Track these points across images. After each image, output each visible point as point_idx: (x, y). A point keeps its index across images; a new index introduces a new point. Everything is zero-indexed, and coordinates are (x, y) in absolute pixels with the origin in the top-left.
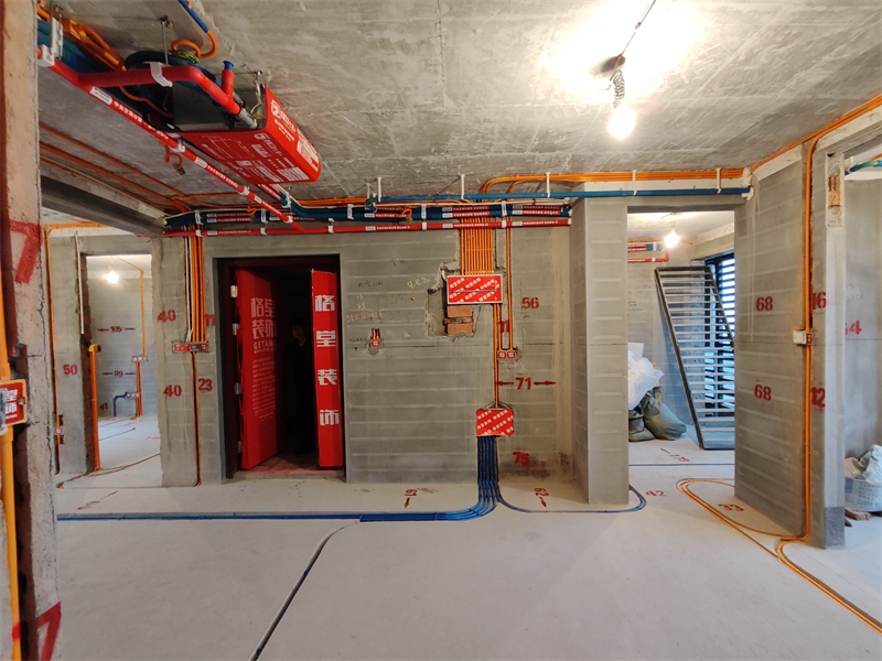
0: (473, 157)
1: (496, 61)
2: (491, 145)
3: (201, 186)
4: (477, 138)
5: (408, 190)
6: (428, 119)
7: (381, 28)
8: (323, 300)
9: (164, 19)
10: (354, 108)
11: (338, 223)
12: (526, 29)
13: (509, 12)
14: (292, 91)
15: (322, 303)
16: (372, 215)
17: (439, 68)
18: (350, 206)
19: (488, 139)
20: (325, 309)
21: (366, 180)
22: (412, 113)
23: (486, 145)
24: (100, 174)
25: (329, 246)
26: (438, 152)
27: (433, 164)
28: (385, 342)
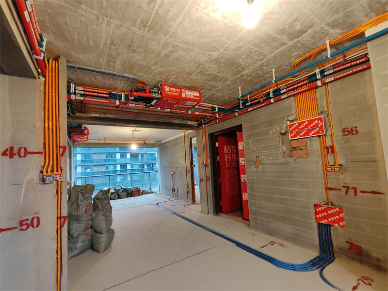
0: (263, 61)
2: (262, 53)
4: (249, 55)
6: (217, 62)
7: (160, 53)
8: (240, 144)
9: (133, 82)
10: (191, 74)
11: (238, 111)
16: (249, 104)
17: (191, 48)
18: (241, 103)
19: (255, 52)
22: (209, 64)
23: (259, 54)
25: (238, 121)
26: (243, 68)
28: (261, 162)
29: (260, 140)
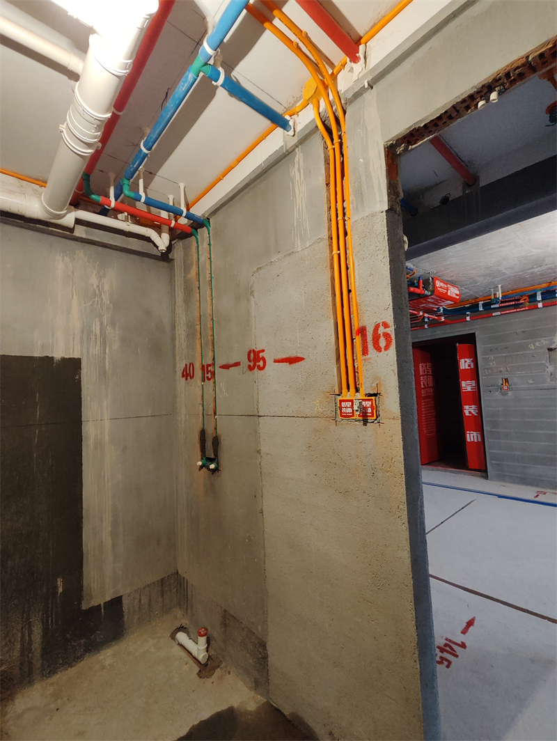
6: (525, 259)
8: (465, 362)
11: (473, 314)
15: (465, 364)
16: (498, 306)
17: (524, 245)
18: (481, 303)
20: (467, 367)
21: (490, 288)
22: (513, 260)
25: (467, 328)
26: (540, 266)
27: (539, 271)
28: (513, 386)
29: (510, 356)
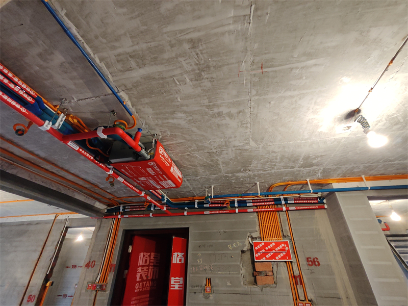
0: (264, 172)
1: (281, 118)
2: (275, 165)
3: (125, 193)
4: (267, 162)
5: (227, 192)
6: (241, 153)
7: (218, 106)
8: (178, 256)
9: (113, 111)
10: (201, 150)
11: (190, 210)
12: (300, 99)
13: (290, 90)
14: (171, 143)
15: (177, 258)
16: (208, 205)
17: (249, 125)
18: (197, 201)
19: (274, 162)
20: (178, 262)
21: (206, 187)
22: (232, 150)
23: (272, 165)
24: (80, 189)
25: (184, 223)
26: (245, 170)
27: (242, 177)
28: (214, 288)
29: (214, 254)
